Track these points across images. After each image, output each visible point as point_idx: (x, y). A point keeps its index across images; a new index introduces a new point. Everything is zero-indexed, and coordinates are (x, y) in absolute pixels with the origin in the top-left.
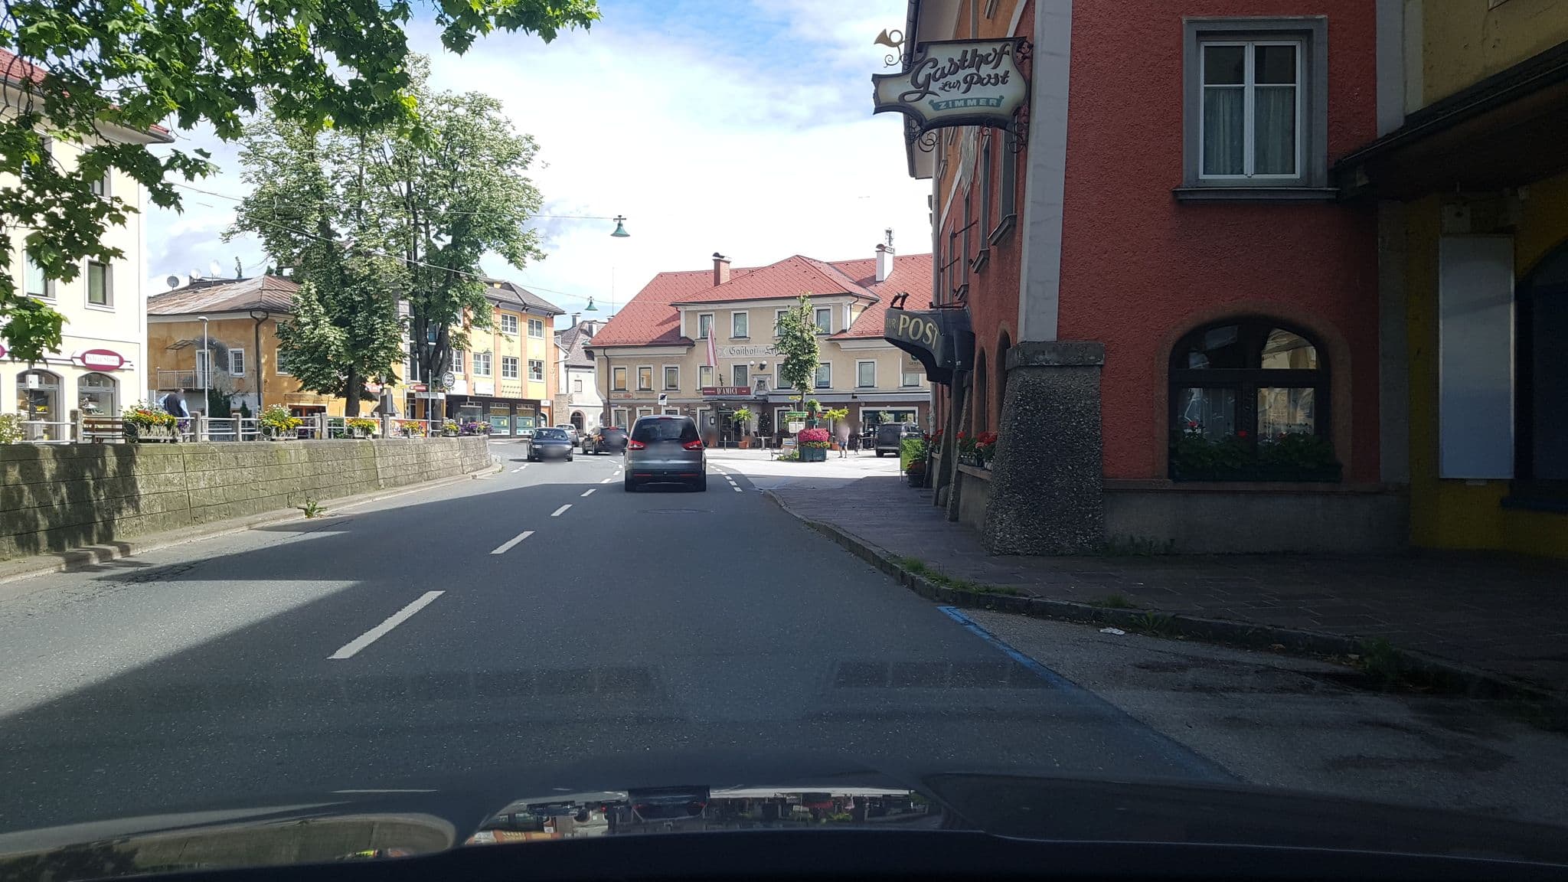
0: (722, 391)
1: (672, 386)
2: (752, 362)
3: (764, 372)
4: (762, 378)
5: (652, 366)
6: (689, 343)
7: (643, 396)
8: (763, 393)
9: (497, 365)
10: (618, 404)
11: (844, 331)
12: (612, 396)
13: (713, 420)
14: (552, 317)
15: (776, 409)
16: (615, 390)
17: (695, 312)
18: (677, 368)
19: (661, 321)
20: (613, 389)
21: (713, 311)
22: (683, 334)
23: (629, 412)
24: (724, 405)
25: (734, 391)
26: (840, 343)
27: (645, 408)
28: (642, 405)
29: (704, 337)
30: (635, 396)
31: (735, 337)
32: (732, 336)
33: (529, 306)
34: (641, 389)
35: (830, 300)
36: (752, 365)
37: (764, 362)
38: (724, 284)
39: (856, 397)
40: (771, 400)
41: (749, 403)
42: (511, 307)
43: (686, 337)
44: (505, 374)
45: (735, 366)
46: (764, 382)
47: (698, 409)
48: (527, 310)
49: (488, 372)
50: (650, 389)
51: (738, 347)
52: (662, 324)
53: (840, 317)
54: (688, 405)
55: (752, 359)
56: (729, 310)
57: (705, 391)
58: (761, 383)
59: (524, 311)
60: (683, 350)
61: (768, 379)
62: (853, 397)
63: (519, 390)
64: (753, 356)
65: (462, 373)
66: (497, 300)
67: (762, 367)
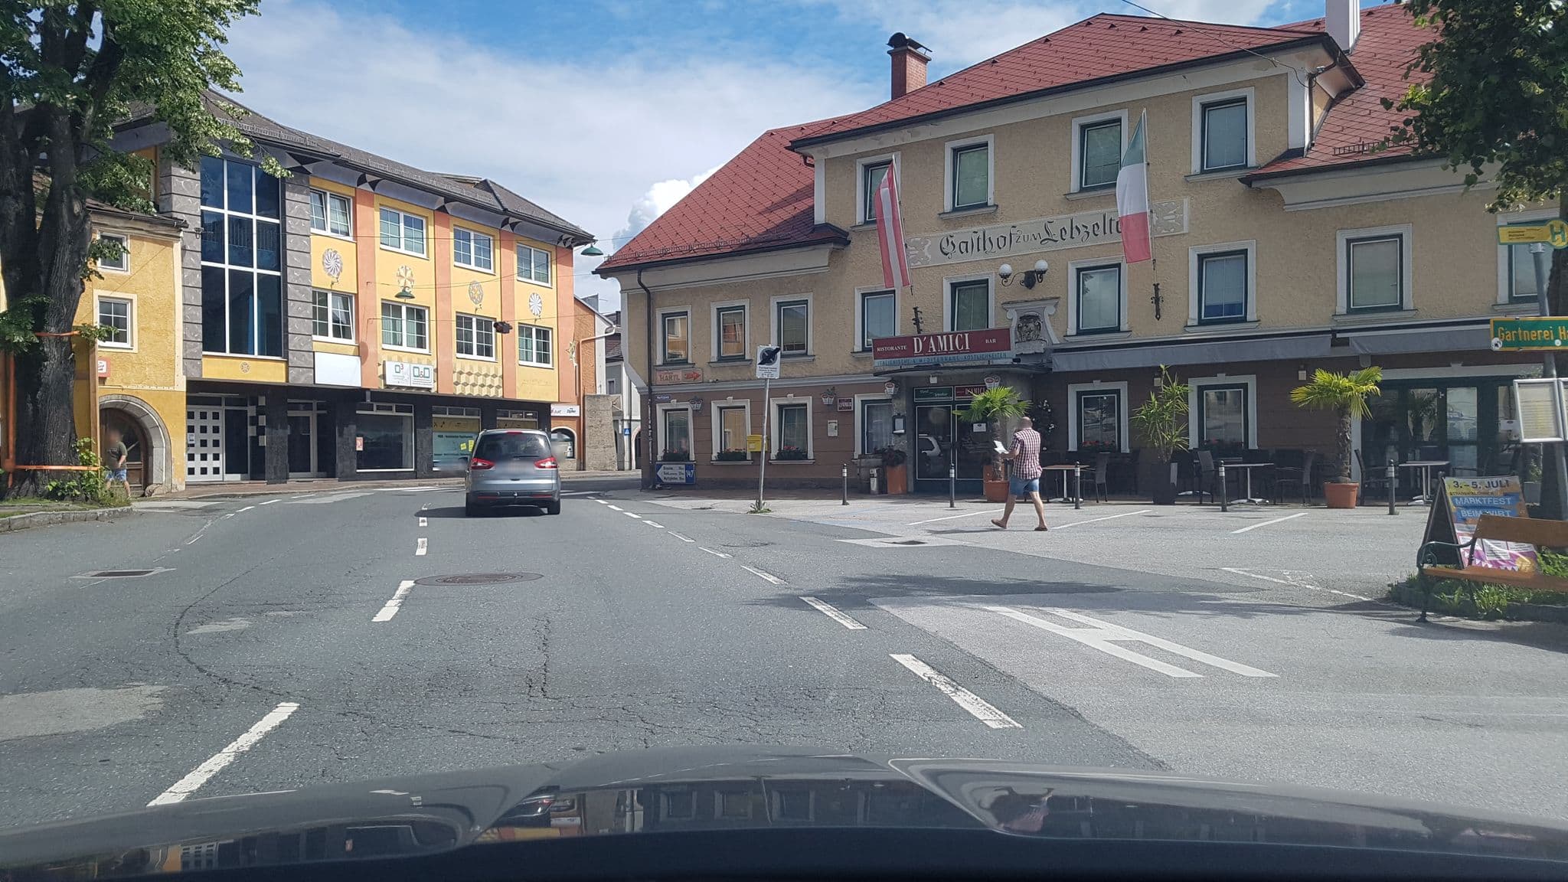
0: (926, 344)
1: (794, 346)
2: (1006, 268)
3: (1040, 290)
4: (1030, 309)
5: (746, 303)
6: (836, 238)
7: (729, 374)
8: (1038, 347)
9: (441, 331)
10: (672, 396)
11: (1299, 153)
12: (658, 377)
13: (899, 422)
14: (570, 248)
15: (1072, 391)
16: (665, 364)
17: (850, 159)
18: (806, 302)
19: (768, 204)
20: (659, 361)
21: (894, 149)
22: (820, 217)
23: (695, 412)
24: (934, 380)
25: (962, 342)
26: (1283, 188)
27: (730, 401)
28: (723, 395)
29: (873, 220)
30: (709, 376)
31: (955, 210)
32: (948, 207)
33: (514, 215)
34: (721, 359)
35: (1246, 71)
36: (1005, 276)
37: (1042, 265)
38: (914, 93)
39: (1345, 342)
40: (1062, 364)
41: (1003, 375)
42: (476, 215)
43: (826, 225)
44: (464, 348)
45: (954, 286)
46: (1036, 318)
47: (858, 401)
48: (513, 226)
49: (421, 343)
50: (742, 358)
51: (965, 233)
52: (769, 210)
53: (1282, 118)
54: (831, 391)
55: (1004, 260)
56: (941, 141)
57: (878, 347)
58: (1030, 322)
59: (507, 228)
60: (817, 258)
61: (1050, 310)
62: (1336, 343)
63: (497, 382)
64: (1005, 252)
65: (352, 342)
66: (440, 194)
67: (1032, 279)
